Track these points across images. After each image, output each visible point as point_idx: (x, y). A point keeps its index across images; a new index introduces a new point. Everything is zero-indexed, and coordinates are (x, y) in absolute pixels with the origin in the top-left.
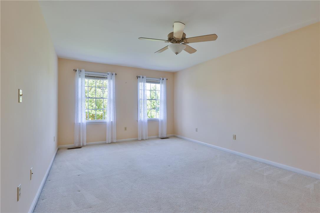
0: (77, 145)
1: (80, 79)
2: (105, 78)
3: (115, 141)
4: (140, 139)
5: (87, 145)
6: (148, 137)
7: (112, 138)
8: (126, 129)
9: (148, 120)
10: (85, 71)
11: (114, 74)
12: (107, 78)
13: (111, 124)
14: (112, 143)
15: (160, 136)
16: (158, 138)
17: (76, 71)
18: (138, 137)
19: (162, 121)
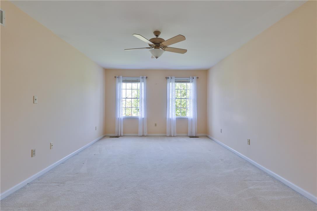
0: (116, 135)
1: (119, 83)
2: (138, 81)
3: (145, 134)
4: (168, 135)
5: (124, 136)
6: (177, 134)
7: (143, 132)
8: (156, 125)
9: (176, 118)
10: (122, 77)
11: (145, 77)
12: (140, 81)
13: (143, 120)
14: (143, 136)
15: (189, 135)
16: (187, 136)
17: (116, 77)
18: (166, 133)
19: (192, 120)
